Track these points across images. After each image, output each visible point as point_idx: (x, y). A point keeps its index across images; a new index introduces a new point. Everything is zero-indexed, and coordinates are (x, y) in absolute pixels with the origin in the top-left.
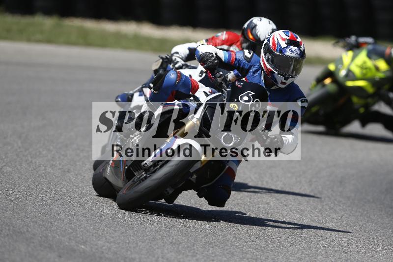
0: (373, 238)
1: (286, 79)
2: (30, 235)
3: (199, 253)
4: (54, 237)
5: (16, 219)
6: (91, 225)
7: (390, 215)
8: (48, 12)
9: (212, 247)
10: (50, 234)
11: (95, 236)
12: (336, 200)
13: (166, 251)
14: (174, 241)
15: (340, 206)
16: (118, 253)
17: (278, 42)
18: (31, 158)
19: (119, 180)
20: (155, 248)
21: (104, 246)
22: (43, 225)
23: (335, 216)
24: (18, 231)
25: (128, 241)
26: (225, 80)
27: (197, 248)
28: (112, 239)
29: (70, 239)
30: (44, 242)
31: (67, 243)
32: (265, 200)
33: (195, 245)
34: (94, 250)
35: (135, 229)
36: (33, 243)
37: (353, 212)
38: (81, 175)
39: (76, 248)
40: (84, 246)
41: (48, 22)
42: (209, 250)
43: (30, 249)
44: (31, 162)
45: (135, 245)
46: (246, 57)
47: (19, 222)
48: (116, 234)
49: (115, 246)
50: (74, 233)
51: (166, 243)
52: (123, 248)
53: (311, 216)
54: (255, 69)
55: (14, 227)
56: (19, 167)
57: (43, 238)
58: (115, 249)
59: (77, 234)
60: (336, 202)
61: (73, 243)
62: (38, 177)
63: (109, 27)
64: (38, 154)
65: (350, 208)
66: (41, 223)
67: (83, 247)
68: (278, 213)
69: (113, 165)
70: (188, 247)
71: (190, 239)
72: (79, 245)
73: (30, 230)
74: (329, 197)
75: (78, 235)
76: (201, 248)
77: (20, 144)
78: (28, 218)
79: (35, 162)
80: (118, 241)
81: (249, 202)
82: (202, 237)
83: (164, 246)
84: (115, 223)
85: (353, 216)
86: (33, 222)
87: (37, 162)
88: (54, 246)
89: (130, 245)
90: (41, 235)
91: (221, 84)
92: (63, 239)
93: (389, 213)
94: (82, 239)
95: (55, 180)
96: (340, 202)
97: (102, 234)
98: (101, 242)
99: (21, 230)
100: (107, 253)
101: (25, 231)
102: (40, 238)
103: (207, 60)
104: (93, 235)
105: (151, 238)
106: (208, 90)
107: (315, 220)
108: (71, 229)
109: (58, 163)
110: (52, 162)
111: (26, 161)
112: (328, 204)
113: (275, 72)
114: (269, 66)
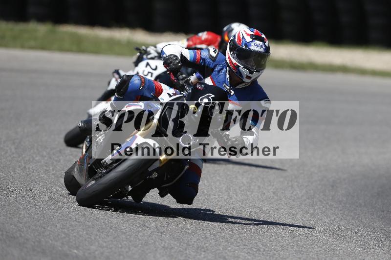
1: (251, 73)
2: (23, 240)
3: (191, 257)
4: (47, 242)
5: (9, 224)
6: (84, 230)
8: (41, 19)
9: (204, 251)
10: (43, 239)
11: (88, 241)
12: (327, 203)
13: (159, 256)
14: (166, 245)
15: (332, 210)
16: (111, 257)
17: (243, 37)
18: (25, 163)
20: (147, 252)
21: (96, 251)
22: (37, 230)
24: (12, 236)
25: (120, 246)
26: (187, 82)
27: (189, 252)
28: (104, 244)
29: (63, 244)
30: (37, 247)
31: (60, 248)
32: (256, 205)
33: (187, 250)
34: (86, 255)
35: (128, 234)
36: (26, 248)
37: (344, 216)
39: (68, 252)
40: (77, 250)
41: (41, 29)
42: (201, 254)
43: (23, 254)
44: (25, 167)
45: (127, 250)
46: (211, 56)
47: (13, 226)
48: (109, 239)
49: (107, 251)
50: (67, 238)
51: (158, 248)
52: (115, 253)
54: (220, 68)
55: (7, 232)
56: (12, 173)
57: (36, 243)
58: (108, 254)
59: (70, 239)
60: (328, 207)
61: (66, 248)
62: (32, 183)
63: (103, 33)
64: (31, 159)
65: (342, 212)
66: (34, 228)
67: (75, 251)
69: (79, 164)
70: (180, 251)
71: (182, 244)
72: (72, 250)
73: (23, 235)
74: (320, 201)
76: (194, 252)
77: (13, 150)
78: (21, 223)
79: (29, 168)
80: (111, 246)
81: (241, 207)
82: (195, 242)
83: (156, 250)
84: (108, 228)
85: (345, 220)
86: (26, 227)
87: (31, 167)
88: (47, 251)
89: (123, 249)
90: (34, 240)
91: (183, 86)
92: (56, 243)
93: (381, 217)
94: (75, 244)
95: (48, 186)
96: (331, 206)
97: (95, 239)
98: (94, 247)
99: (14, 235)
100: (100, 258)
101: (18, 235)
102: (33, 244)
103: (171, 62)
104: (85, 240)
105: (144, 242)
106: (172, 91)
108: (64, 234)
109: (51, 168)
110: (45, 168)
111: (20, 167)
112: (319, 208)
113: (240, 65)
114: (234, 61)
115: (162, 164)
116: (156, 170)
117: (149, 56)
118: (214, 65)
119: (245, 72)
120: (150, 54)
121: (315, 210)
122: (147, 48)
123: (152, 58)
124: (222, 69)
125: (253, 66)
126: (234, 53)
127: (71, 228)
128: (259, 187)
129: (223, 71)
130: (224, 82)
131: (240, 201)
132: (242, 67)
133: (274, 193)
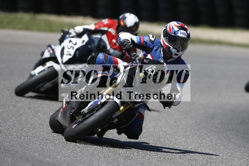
0: (232, 153)
1: (178, 51)
2: (14, 152)
3: (121, 163)
4: (29, 153)
7: (243, 138)
8: (26, 10)
10: (27, 152)
11: (56, 153)
12: (208, 129)
13: (101, 162)
14: (106, 156)
15: (211, 133)
16: (70, 163)
17: (173, 28)
18: (15, 103)
19: (66, 122)
20: (93, 160)
21: (61, 159)
22: (23, 146)
23: (208, 139)
24: (7, 149)
25: (76, 156)
27: (120, 160)
28: (66, 155)
29: (40, 155)
30: (23, 156)
31: (38, 157)
32: (163, 130)
33: (119, 159)
34: (55, 162)
36: (16, 157)
37: (219, 137)
38: (47, 114)
39: (43, 160)
40: (48, 158)
41: (26, 17)
42: (128, 161)
43: (14, 161)
44: (15, 106)
45: (81, 158)
46: (151, 40)
47: (8, 143)
48: (69, 151)
49: (68, 159)
50: (42, 151)
51: (100, 157)
52: (73, 160)
53: (193, 139)
54: (157, 48)
55: (4, 147)
56: (7, 109)
57: (23, 154)
58: (68, 161)
60: (209, 131)
61: (42, 157)
62: (20, 115)
65: (218, 134)
66: (21, 144)
67: (48, 159)
68: (172, 137)
69: (63, 112)
70: (115, 159)
72: (46, 158)
73: (14, 149)
74: (204, 127)
75: (45, 152)
76: (123, 160)
77: (8, 94)
79: (18, 106)
80: (70, 156)
85: (219, 139)
88: (30, 159)
89: (78, 158)
90: (21, 152)
92: (35, 154)
94: (47, 155)
95: (31, 117)
96: (211, 130)
97: (60, 151)
98: (59, 156)
99: (9, 149)
100: (63, 164)
101: (11, 149)
102: (20, 154)
103: (126, 44)
104: (54, 152)
106: (126, 64)
107: (195, 142)
108: (41, 148)
109: (32, 106)
110: (28, 106)
111: (12, 105)
112: (204, 132)
113: (171, 47)
114: (167, 44)
115: (121, 113)
116: (117, 117)
117: (71, 36)
118: (153, 46)
119: (174, 51)
120: (70, 34)
121: (200, 133)
122: (69, 30)
123: (73, 37)
124: (158, 49)
125: (179, 47)
126: (166, 38)
127: (45, 144)
128: (165, 118)
129: (159, 50)
130: (160, 57)
131: (153, 127)
132: (172, 47)
133: (175, 122)
